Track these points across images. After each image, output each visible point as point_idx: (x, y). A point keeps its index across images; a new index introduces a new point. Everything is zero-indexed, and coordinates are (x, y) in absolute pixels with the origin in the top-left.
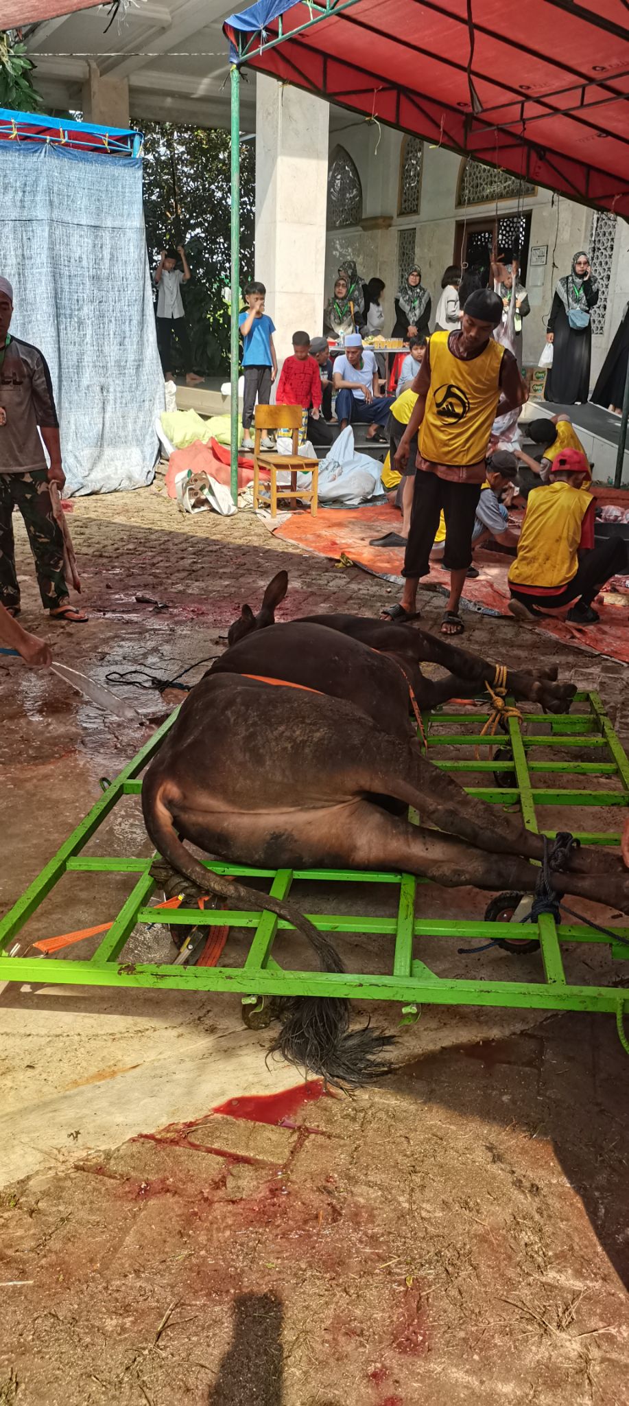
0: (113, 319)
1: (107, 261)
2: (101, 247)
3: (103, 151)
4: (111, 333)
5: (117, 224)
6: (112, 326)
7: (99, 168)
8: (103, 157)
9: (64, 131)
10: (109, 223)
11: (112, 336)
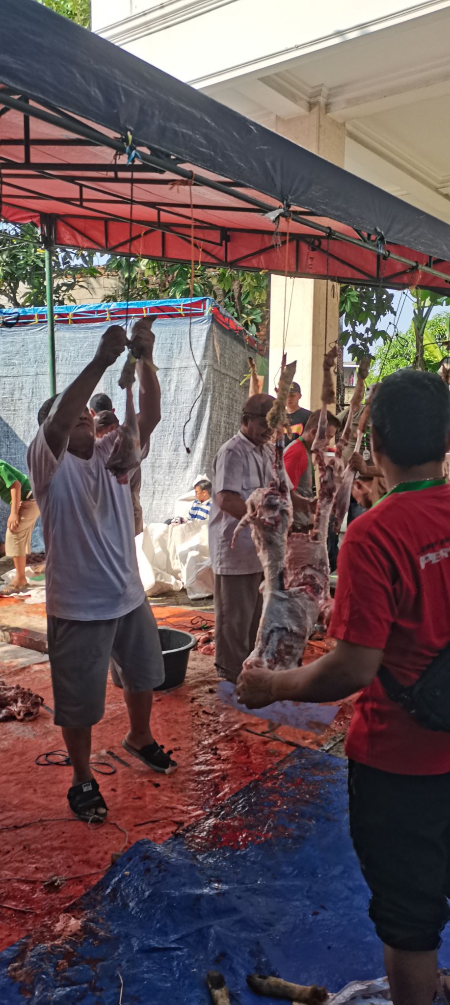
0: (172, 432)
1: (172, 391)
2: (169, 382)
3: (180, 315)
4: (170, 442)
5: (184, 364)
6: (171, 438)
7: (172, 328)
8: (176, 320)
9: (146, 309)
10: (177, 364)
11: (169, 445)
